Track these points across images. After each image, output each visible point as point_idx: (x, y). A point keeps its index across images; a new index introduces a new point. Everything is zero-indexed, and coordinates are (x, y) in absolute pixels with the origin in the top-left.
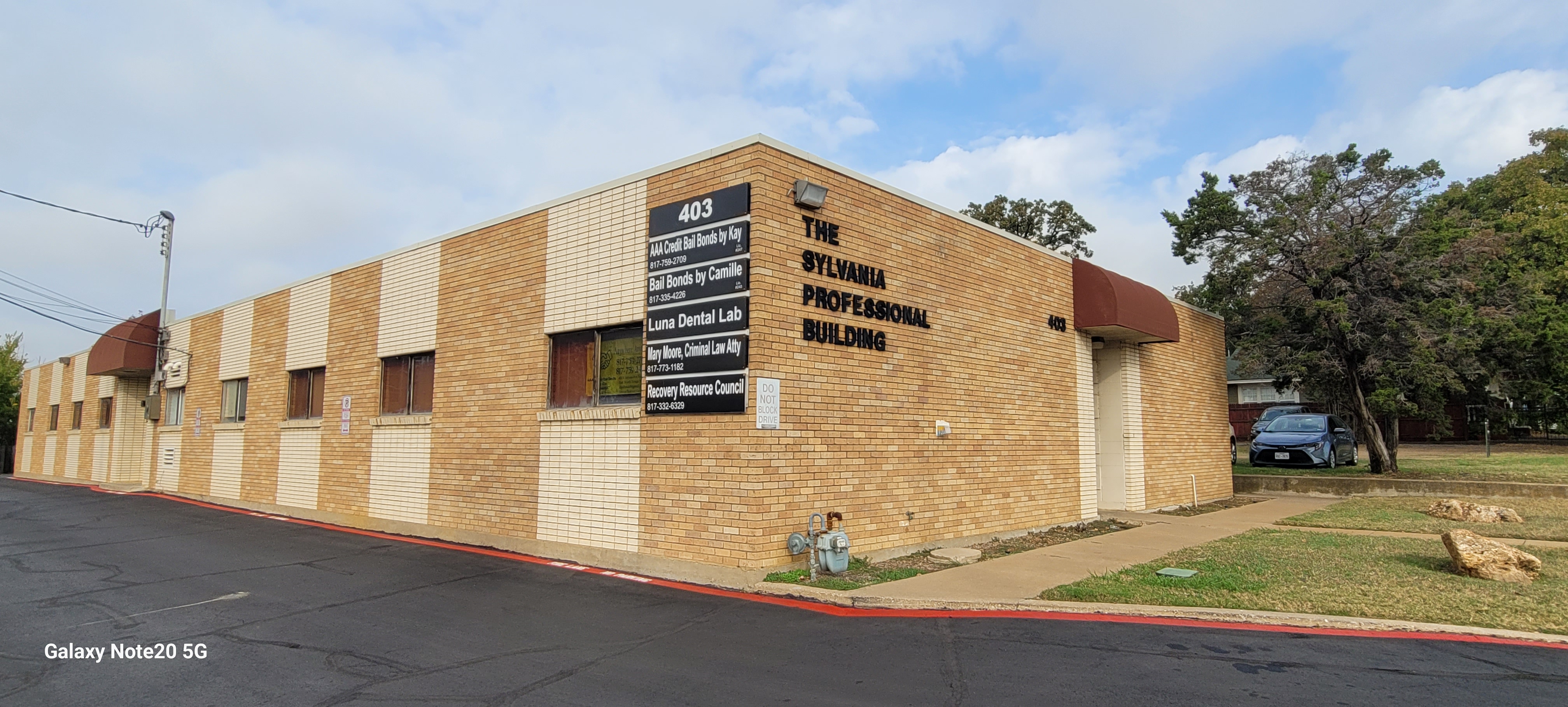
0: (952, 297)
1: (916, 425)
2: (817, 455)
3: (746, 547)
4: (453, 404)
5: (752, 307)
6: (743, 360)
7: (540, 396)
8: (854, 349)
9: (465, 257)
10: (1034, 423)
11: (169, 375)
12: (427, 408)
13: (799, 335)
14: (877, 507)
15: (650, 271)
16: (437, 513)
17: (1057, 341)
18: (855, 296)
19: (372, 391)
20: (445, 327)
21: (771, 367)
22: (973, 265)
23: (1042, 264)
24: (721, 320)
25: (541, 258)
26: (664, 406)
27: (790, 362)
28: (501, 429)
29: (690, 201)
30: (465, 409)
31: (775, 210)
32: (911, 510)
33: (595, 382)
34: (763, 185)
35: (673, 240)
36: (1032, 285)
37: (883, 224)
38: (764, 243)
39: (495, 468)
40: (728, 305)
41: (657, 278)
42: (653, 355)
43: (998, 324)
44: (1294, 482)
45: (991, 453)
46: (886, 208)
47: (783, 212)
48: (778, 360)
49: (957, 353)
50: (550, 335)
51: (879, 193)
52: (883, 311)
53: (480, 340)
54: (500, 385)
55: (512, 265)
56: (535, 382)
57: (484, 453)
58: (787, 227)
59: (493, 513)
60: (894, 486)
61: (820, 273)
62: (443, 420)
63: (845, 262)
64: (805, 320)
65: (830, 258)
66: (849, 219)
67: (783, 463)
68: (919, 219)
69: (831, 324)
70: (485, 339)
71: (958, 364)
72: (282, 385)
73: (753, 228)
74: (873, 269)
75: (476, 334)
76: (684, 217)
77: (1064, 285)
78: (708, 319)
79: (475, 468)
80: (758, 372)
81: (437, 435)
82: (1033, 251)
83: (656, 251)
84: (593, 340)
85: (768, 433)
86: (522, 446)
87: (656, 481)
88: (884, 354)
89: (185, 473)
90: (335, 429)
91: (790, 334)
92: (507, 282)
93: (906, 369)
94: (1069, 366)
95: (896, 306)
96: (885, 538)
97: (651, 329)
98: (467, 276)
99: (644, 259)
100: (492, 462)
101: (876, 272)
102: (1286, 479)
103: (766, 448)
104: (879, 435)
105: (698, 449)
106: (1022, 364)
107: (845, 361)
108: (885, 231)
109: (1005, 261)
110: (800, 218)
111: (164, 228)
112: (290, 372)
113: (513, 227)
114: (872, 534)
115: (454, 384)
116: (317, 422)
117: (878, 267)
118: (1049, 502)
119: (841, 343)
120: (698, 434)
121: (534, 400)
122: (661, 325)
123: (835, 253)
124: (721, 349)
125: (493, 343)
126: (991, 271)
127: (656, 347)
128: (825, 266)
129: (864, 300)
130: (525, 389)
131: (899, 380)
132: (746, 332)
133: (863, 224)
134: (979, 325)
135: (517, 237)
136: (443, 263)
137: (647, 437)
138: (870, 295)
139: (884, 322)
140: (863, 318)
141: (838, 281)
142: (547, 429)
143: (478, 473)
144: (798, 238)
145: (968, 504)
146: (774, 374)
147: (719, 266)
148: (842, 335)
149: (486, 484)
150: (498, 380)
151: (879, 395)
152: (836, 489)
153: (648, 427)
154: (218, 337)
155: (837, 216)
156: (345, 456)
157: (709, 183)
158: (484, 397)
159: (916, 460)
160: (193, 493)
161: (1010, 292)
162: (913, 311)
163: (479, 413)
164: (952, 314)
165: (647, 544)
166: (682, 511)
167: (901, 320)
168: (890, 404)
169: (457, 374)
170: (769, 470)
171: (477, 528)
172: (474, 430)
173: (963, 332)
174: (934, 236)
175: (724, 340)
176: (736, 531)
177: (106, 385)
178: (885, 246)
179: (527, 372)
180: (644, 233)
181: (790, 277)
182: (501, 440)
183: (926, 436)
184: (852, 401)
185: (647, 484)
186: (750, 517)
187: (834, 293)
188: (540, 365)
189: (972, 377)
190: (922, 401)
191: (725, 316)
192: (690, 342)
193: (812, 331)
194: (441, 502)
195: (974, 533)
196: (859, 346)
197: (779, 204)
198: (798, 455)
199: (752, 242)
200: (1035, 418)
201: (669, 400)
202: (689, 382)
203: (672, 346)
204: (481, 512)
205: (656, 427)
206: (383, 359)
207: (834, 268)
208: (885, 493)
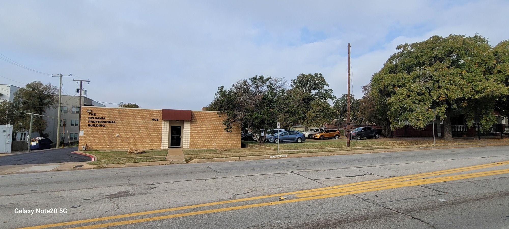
0: (122, 119)
1: (111, 135)
8: (98, 127)
13: (88, 126)
14: (102, 144)
18: (98, 121)
21: (83, 130)
27: (86, 129)
32: (109, 145)
36: (146, 115)
38: (82, 117)
43: (135, 121)
45: (131, 138)
46: (107, 110)
47: (85, 114)
49: (123, 126)
51: (105, 108)
52: (105, 122)
60: (105, 142)
61: (92, 119)
66: (98, 112)
67: (84, 139)
68: (114, 110)
77: (159, 114)
80: (80, 130)
82: (148, 110)
85: (81, 136)
93: (109, 128)
94: (159, 126)
96: (103, 148)
104: (103, 136)
106: (142, 126)
109: (138, 112)
114: (100, 147)
118: (150, 146)
119: (95, 126)
126: (133, 114)
129: (101, 121)
131: (107, 130)
133: (101, 112)
134: (129, 122)
144: (88, 116)
145: (124, 145)
151: (103, 132)
159: (111, 139)
161: (139, 116)
162: (112, 121)
168: (106, 133)
170: (81, 140)
173: (125, 123)
174: (118, 112)
181: (87, 120)
183: (114, 136)
184: (97, 132)
187: (95, 121)
189: (126, 129)
190: (113, 132)
195: (125, 148)
200: (146, 134)
207: (95, 118)
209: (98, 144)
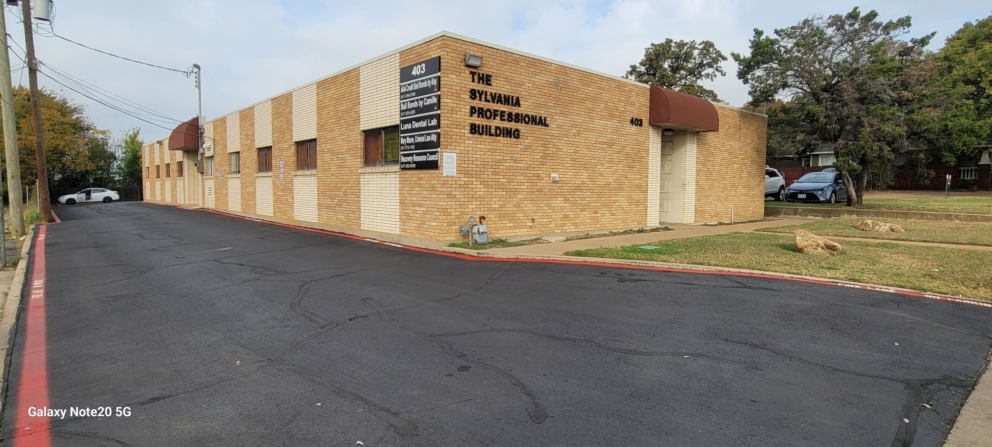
0: (564, 110)
1: (538, 176)
2: (478, 190)
3: (440, 231)
4: (325, 165)
5: (441, 118)
6: (437, 144)
7: (359, 161)
8: (501, 138)
9: (326, 91)
10: (617, 176)
11: (206, 150)
12: (315, 167)
13: (467, 131)
14: (513, 215)
15: (401, 100)
16: (322, 217)
17: (636, 132)
18: (501, 111)
19: (292, 158)
20: (320, 127)
21: (452, 147)
22: (578, 92)
23: (628, 89)
24: (429, 125)
25: (357, 92)
26: (408, 166)
27: (462, 145)
28: (344, 177)
29: (416, 65)
30: (330, 167)
31: (454, 69)
32: (534, 218)
33: (382, 154)
34: (446, 57)
35: (409, 85)
36: (620, 101)
37: (520, 73)
38: (447, 86)
39: (343, 196)
40: (431, 117)
41: (404, 103)
42: (403, 141)
43: (594, 123)
44: (800, 211)
45: (587, 191)
46: (522, 64)
47: (458, 70)
48: (455, 144)
49: (566, 139)
50: (364, 131)
51: (518, 56)
52: (518, 118)
53: (335, 133)
54: (344, 156)
55: (346, 96)
56: (357, 155)
57: (339, 189)
58: (461, 78)
59: (343, 217)
60: (523, 205)
61: (480, 100)
62: (321, 173)
63: (495, 94)
64: (471, 124)
65: (486, 92)
66: (498, 72)
67: (458, 193)
68: (543, 69)
69: (486, 126)
70: (337, 133)
71: (566, 145)
72: (254, 155)
73: (441, 79)
74: (512, 97)
75: (333, 131)
76: (414, 73)
77: (643, 101)
78: (423, 124)
79: (336, 196)
80: (444, 150)
81: (321, 180)
82: (621, 83)
83: (403, 90)
84: (381, 134)
85: (450, 179)
86: (353, 185)
87: (406, 202)
88: (519, 140)
89: (217, 199)
90: (278, 177)
91: (463, 131)
92: (345, 104)
93: (533, 148)
94: (644, 145)
95: (527, 116)
96: (518, 230)
97: (402, 129)
98: (327, 101)
99: (399, 93)
100: (341, 193)
101: (515, 98)
102: (796, 209)
103: (448, 186)
104: (515, 181)
105: (421, 186)
106: (611, 144)
107: (495, 144)
108: (520, 76)
109: (601, 88)
110: (469, 73)
111: (196, 73)
112: (258, 149)
113: (345, 76)
114: (510, 228)
115: (325, 155)
116: (270, 174)
117: (515, 95)
118: (625, 216)
119: (493, 135)
120: (421, 179)
121: (357, 163)
122: (408, 126)
123: (489, 90)
124: (429, 139)
125: (340, 135)
126: (591, 95)
127: (405, 137)
128: (483, 96)
129: (507, 113)
130: (353, 158)
131: (529, 153)
132: (439, 131)
133: (507, 74)
134: (582, 124)
135: (347, 81)
136: (318, 94)
137: (402, 181)
138: (510, 110)
139: (519, 124)
140: (506, 122)
141: (491, 104)
142: (363, 177)
143: (337, 198)
144: (467, 83)
145: (570, 216)
146: (453, 151)
147: (428, 98)
148: (493, 131)
149: (340, 203)
150: (342, 153)
151: (515, 161)
152: (489, 206)
153: (402, 176)
154: (225, 131)
155: (491, 70)
156: (283, 190)
157: (425, 55)
158: (337, 162)
159: (538, 193)
160: (221, 209)
161: (604, 106)
162: (538, 118)
163: (336, 169)
164: (563, 118)
165: (403, 230)
166: (416, 215)
167: (530, 122)
168: (523, 165)
169: (326, 150)
170: (450, 196)
171: (338, 224)
172: (334, 177)
173: (571, 128)
174: (553, 78)
175: (430, 134)
176: (436, 224)
177: (179, 155)
178: (521, 84)
179: (354, 149)
180: (399, 80)
181: (462, 103)
182: (345, 183)
183: (545, 181)
184: (498, 164)
185: (402, 203)
186: (441, 217)
187: (489, 110)
188: (359, 146)
189: (576, 152)
190: (543, 164)
191: (430, 123)
192: (417, 135)
193: (474, 129)
194: (323, 212)
195: (573, 230)
196: (503, 136)
197: (456, 66)
198: (466, 189)
199: (441, 86)
200: (618, 173)
201: (409, 163)
202: (417, 154)
203: (410, 137)
204: (339, 217)
205: (406, 176)
206: (296, 142)
207: (489, 97)
208: (518, 209)
209: (502, 217)
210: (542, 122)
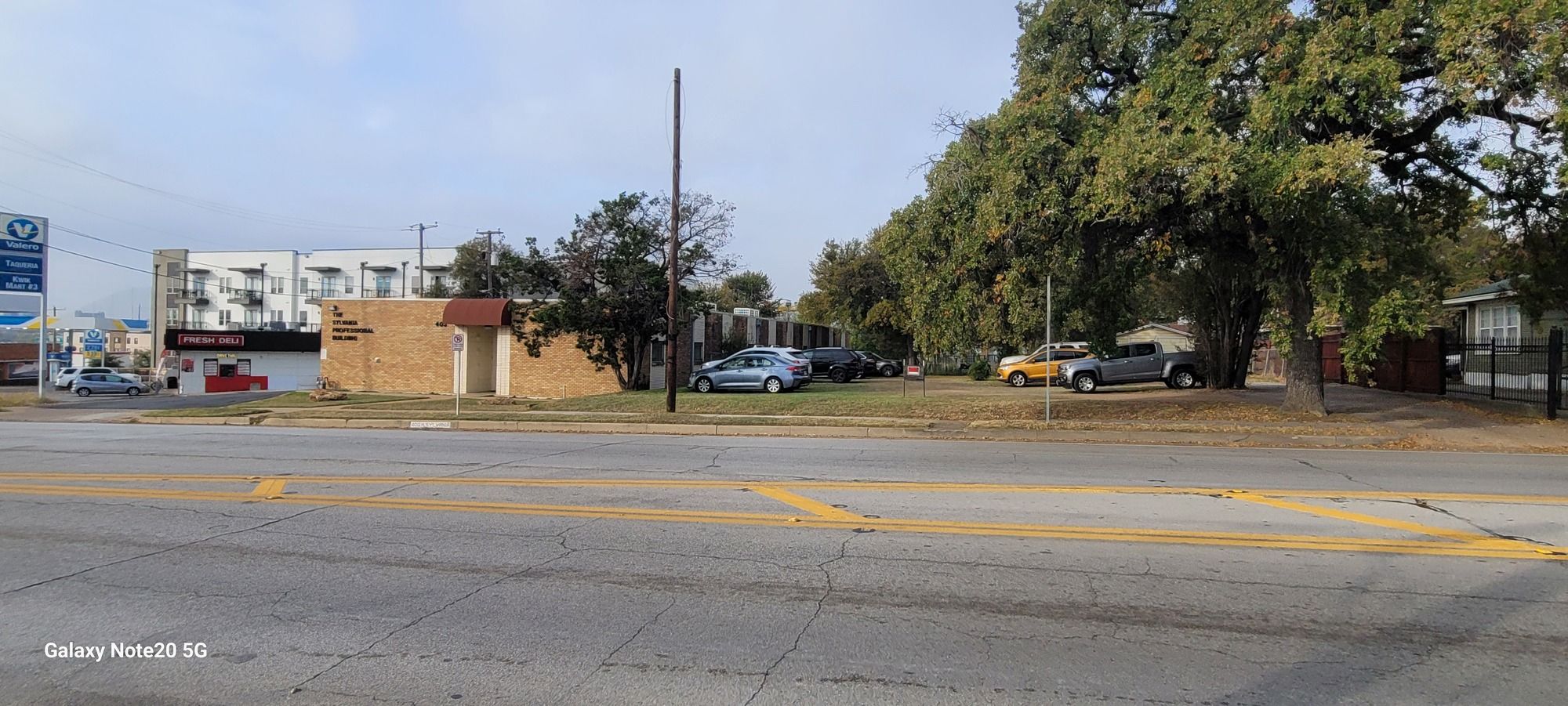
1: (368, 359)
2: (336, 365)
8: (347, 341)
17: (441, 331)
18: (348, 328)
22: (394, 312)
23: (433, 305)
27: (330, 345)
32: (365, 380)
36: (427, 313)
37: (358, 309)
43: (406, 328)
45: (400, 368)
46: (359, 304)
47: (328, 313)
48: (327, 345)
49: (386, 339)
51: (356, 301)
58: (329, 316)
63: (345, 321)
64: (333, 336)
66: (346, 311)
67: (327, 367)
68: (372, 304)
69: (340, 336)
71: (386, 342)
74: (354, 321)
82: (428, 302)
88: (358, 341)
91: (329, 339)
94: (449, 339)
95: (362, 329)
96: (356, 386)
104: (355, 361)
106: (419, 340)
107: (345, 344)
109: (411, 308)
110: (332, 313)
114: (352, 384)
118: (432, 385)
123: (342, 319)
126: (403, 312)
128: (340, 323)
131: (363, 347)
134: (397, 330)
138: (352, 328)
139: (358, 333)
140: (350, 333)
141: (343, 326)
146: (326, 348)
151: (356, 351)
152: (342, 373)
155: (342, 310)
159: (368, 368)
161: (414, 317)
164: (384, 328)
167: (363, 332)
168: (359, 354)
173: (389, 332)
174: (377, 308)
178: (358, 314)
183: (372, 362)
184: (346, 353)
187: (341, 329)
189: (392, 346)
190: (371, 353)
193: (335, 338)
195: (391, 389)
198: (331, 365)
208: (357, 375)
209: (348, 379)
210: (370, 331)
